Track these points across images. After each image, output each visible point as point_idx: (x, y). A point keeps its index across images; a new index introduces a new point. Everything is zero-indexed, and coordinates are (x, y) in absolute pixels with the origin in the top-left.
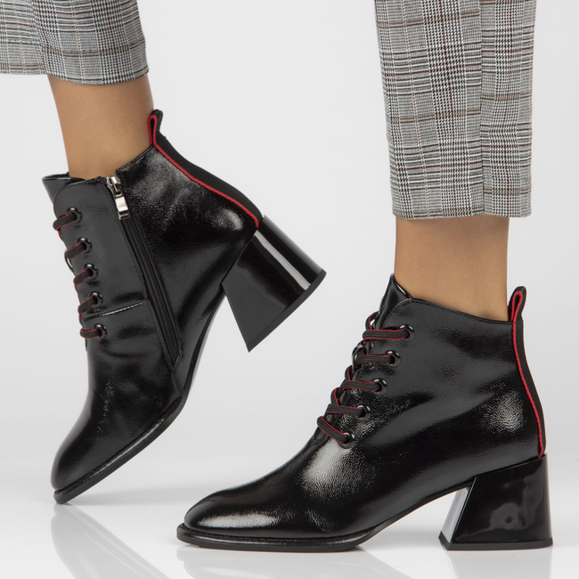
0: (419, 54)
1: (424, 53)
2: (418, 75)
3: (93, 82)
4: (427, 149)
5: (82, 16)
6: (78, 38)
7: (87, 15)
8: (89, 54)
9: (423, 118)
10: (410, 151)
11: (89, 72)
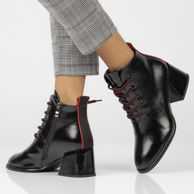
0: (73, 5)
1: (74, 4)
2: (75, 10)
3: (75, 75)
4: (88, 29)
5: (74, 53)
6: (72, 60)
7: (75, 52)
8: (75, 65)
9: (83, 21)
10: (83, 33)
11: (74, 72)
